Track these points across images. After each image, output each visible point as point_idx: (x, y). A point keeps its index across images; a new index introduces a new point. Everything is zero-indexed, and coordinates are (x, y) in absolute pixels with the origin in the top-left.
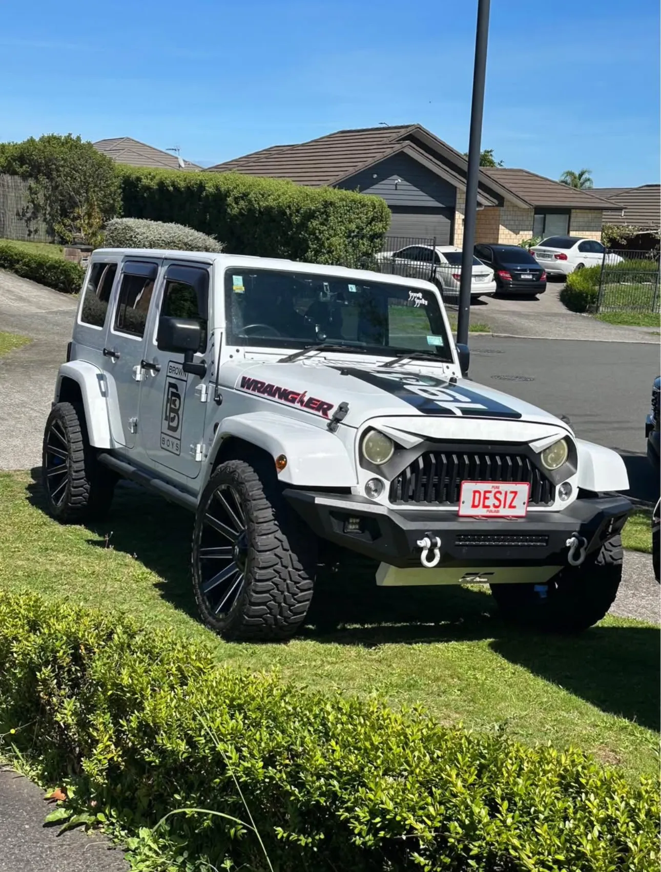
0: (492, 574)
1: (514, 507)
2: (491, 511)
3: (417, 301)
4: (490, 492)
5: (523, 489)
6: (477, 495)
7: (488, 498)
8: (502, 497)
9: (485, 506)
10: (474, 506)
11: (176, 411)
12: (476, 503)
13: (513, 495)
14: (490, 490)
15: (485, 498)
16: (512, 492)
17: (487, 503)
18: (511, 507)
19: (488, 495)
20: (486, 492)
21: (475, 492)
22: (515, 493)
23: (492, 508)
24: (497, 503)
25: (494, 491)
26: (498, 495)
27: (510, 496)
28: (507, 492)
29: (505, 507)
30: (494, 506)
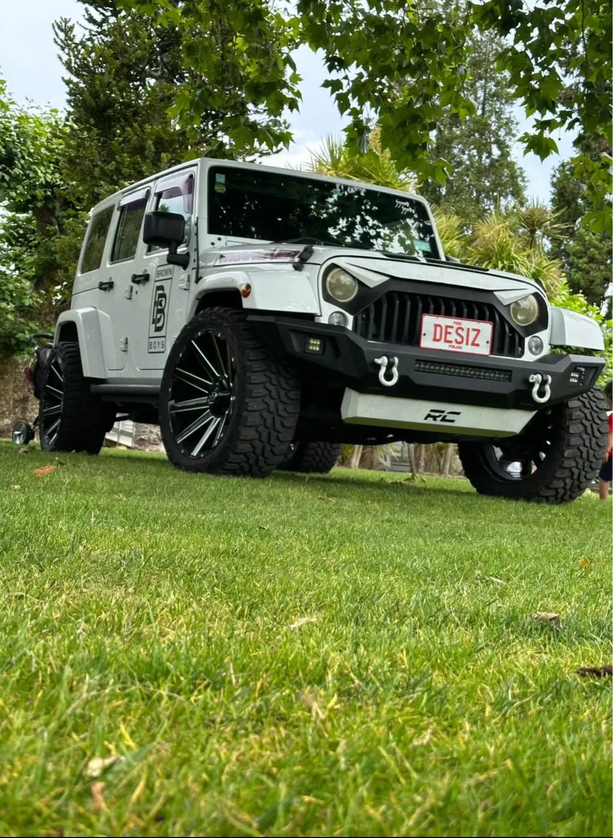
0: (458, 413)
1: (478, 345)
2: (454, 347)
3: (404, 209)
4: (452, 327)
5: (486, 329)
6: (438, 329)
7: (450, 333)
8: (464, 334)
9: (446, 341)
10: (435, 340)
11: (161, 311)
12: (438, 337)
13: (475, 333)
14: (451, 324)
15: (447, 333)
16: (474, 330)
17: (449, 338)
18: (473, 344)
19: (449, 330)
20: (447, 327)
21: (436, 326)
22: (478, 331)
23: (454, 344)
24: (459, 339)
25: (456, 326)
26: (460, 331)
27: (473, 334)
28: (468, 329)
29: (467, 344)
30: (456, 341)
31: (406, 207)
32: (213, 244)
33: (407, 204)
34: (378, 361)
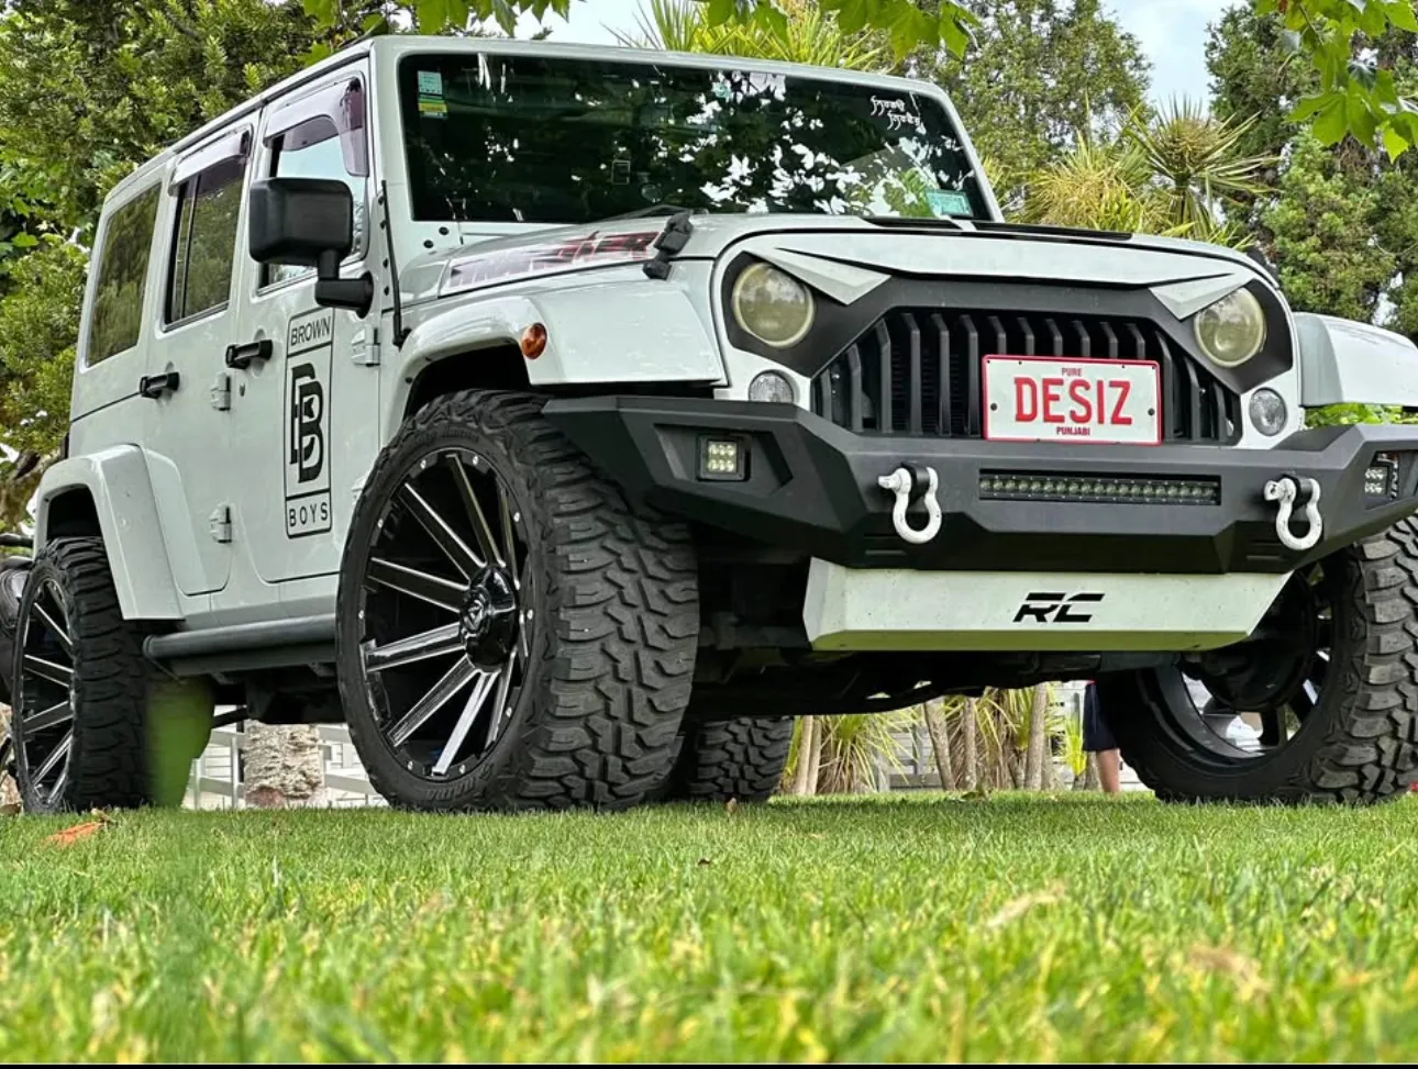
0: (1098, 597)
1: (1128, 421)
2: (1069, 431)
3: (894, 118)
4: (1059, 382)
5: (1144, 379)
6: (1027, 389)
7: (1056, 398)
8: (1091, 396)
9: (1048, 418)
10: (1021, 417)
11: (313, 428)
12: (1027, 410)
13: (1119, 390)
14: (1057, 375)
15: (1049, 398)
16: (1113, 384)
17: (1055, 409)
18: (1116, 420)
19: (1053, 390)
20: (1047, 383)
21: (1020, 382)
22: (1125, 386)
23: (1069, 423)
24: (1082, 412)
25: (1068, 380)
26: (1080, 391)
27: (1111, 397)
28: (1100, 384)
29: (1101, 420)
30: (1073, 415)
31: (897, 111)
32: (428, 244)
33: (900, 104)
34: (887, 482)
